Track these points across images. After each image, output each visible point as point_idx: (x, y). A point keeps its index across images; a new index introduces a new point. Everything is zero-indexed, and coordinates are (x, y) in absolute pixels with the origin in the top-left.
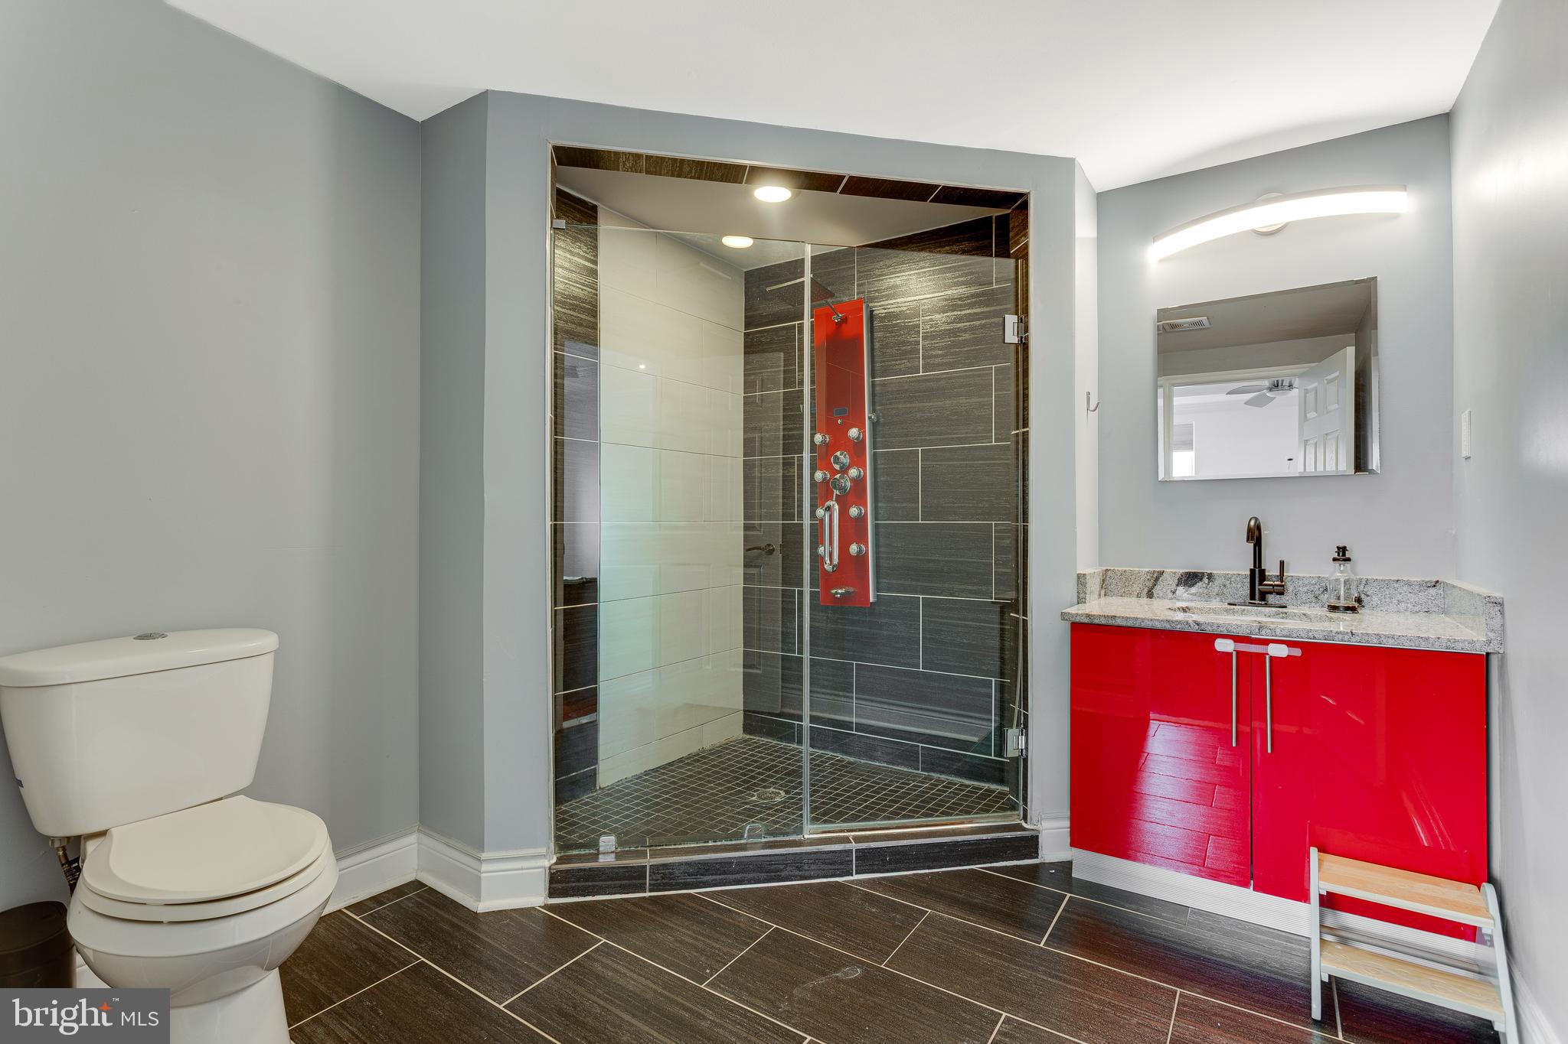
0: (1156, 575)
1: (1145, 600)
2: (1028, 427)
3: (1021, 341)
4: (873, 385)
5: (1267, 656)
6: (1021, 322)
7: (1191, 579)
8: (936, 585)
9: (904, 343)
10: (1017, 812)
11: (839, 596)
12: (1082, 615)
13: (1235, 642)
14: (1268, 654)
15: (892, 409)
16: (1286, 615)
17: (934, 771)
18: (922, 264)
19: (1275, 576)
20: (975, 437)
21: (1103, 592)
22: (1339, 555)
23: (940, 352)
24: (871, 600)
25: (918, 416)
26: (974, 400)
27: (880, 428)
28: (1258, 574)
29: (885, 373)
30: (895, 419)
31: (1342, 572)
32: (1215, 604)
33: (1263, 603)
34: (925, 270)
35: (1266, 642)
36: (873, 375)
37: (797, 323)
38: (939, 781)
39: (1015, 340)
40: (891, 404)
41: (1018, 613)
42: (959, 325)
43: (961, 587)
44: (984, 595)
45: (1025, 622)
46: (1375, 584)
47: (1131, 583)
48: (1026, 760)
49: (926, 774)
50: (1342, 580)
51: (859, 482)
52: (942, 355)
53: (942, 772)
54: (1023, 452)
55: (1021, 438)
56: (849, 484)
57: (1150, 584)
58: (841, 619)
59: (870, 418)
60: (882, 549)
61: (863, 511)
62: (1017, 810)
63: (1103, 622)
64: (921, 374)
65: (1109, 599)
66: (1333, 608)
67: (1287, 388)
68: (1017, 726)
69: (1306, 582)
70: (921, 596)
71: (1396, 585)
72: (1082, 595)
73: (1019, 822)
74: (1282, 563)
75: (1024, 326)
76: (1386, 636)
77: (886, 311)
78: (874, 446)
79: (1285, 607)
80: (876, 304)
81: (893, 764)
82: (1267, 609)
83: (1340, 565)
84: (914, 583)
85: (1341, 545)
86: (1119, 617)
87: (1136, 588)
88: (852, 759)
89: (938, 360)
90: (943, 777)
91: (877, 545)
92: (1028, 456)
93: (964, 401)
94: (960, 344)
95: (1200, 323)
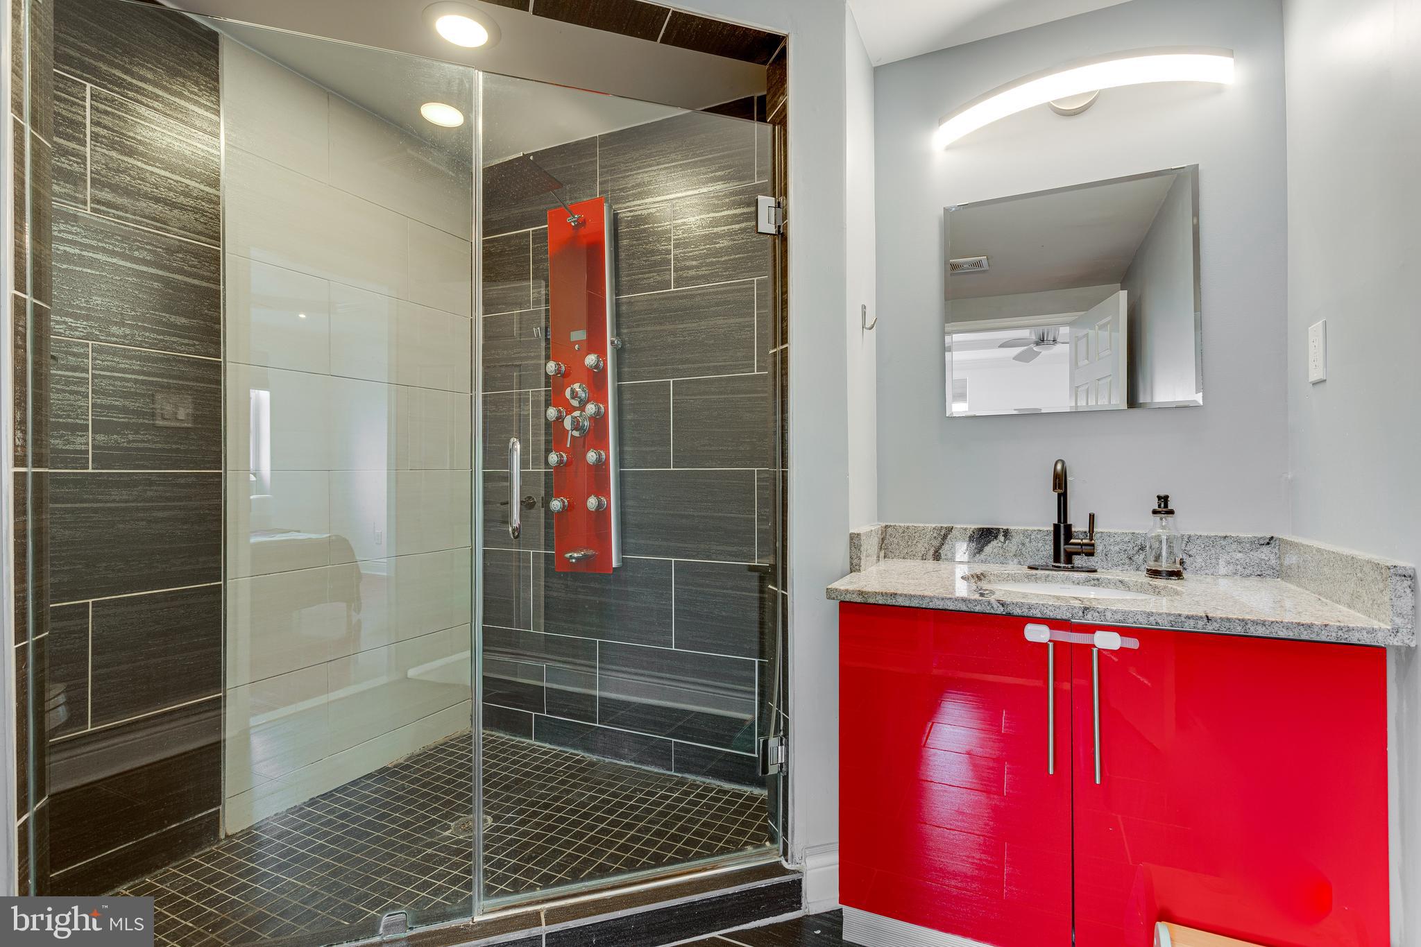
0: (943, 532)
1: (931, 564)
2: (787, 342)
3: (779, 231)
4: (618, 304)
5: (1095, 650)
6: (779, 207)
7: (984, 536)
8: (690, 546)
9: (653, 252)
10: (776, 846)
11: (574, 561)
12: (853, 592)
13: (1051, 628)
14: (1094, 646)
15: (640, 332)
16: (1098, 583)
17: (690, 772)
18: (673, 156)
19: (1082, 532)
20: (735, 365)
21: (882, 554)
22: (1159, 506)
23: (694, 263)
24: (614, 564)
25: (669, 340)
26: (732, 321)
27: (626, 356)
28: (1062, 531)
29: (633, 288)
30: (643, 344)
31: (1163, 528)
32: (1013, 568)
33: (1070, 566)
34: (677, 163)
35: (1091, 629)
36: (617, 290)
37: (531, 229)
38: (694, 786)
39: (773, 230)
40: (638, 326)
41: (776, 586)
42: (715, 230)
43: (719, 548)
44: (745, 557)
45: (784, 597)
46: (1198, 542)
47: (915, 542)
48: (786, 778)
49: (680, 775)
50: (1164, 538)
51: (599, 421)
52: (696, 267)
53: (697, 773)
54: (782, 376)
55: (779, 358)
56: (587, 423)
57: (936, 543)
58: (583, 587)
59: (612, 343)
60: (629, 503)
61: (604, 457)
62: (776, 843)
63: (880, 602)
64: (672, 289)
65: (890, 561)
66: (1154, 573)
67: (1051, 342)
68: (776, 733)
69: (1118, 539)
70: (673, 560)
71: (1224, 543)
72: (855, 561)
73: (778, 859)
74: (1092, 517)
75: (781, 209)
76: (1255, 623)
77: (632, 214)
78: (619, 376)
79: (1095, 571)
80: (620, 206)
81: (642, 763)
82: (1076, 575)
83: (1161, 519)
84: (665, 543)
85: (1162, 494)
86: (901, 595)
87: (921, 548)
88: (594, 758)
89: (692, 273)
90: (699, 779)
91: (622, 498)
92: (787, 380)
93: (721, 322)
94: (717, 253)
95: (979, 264)
